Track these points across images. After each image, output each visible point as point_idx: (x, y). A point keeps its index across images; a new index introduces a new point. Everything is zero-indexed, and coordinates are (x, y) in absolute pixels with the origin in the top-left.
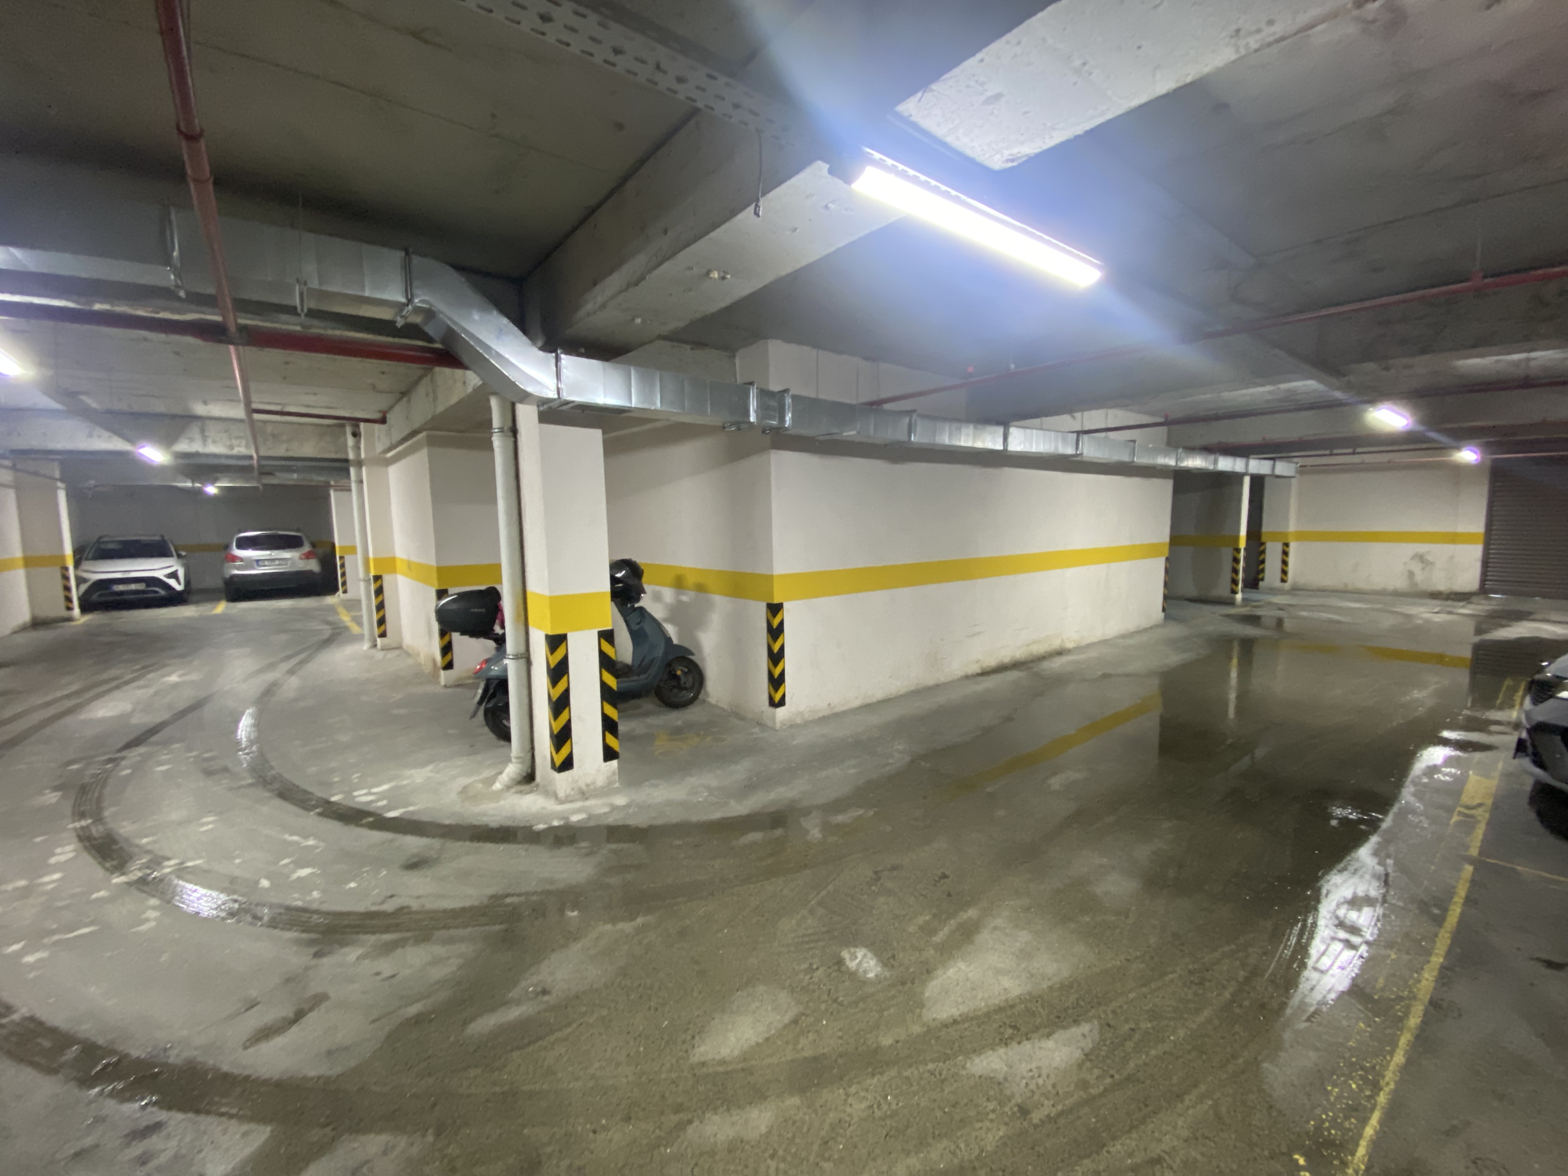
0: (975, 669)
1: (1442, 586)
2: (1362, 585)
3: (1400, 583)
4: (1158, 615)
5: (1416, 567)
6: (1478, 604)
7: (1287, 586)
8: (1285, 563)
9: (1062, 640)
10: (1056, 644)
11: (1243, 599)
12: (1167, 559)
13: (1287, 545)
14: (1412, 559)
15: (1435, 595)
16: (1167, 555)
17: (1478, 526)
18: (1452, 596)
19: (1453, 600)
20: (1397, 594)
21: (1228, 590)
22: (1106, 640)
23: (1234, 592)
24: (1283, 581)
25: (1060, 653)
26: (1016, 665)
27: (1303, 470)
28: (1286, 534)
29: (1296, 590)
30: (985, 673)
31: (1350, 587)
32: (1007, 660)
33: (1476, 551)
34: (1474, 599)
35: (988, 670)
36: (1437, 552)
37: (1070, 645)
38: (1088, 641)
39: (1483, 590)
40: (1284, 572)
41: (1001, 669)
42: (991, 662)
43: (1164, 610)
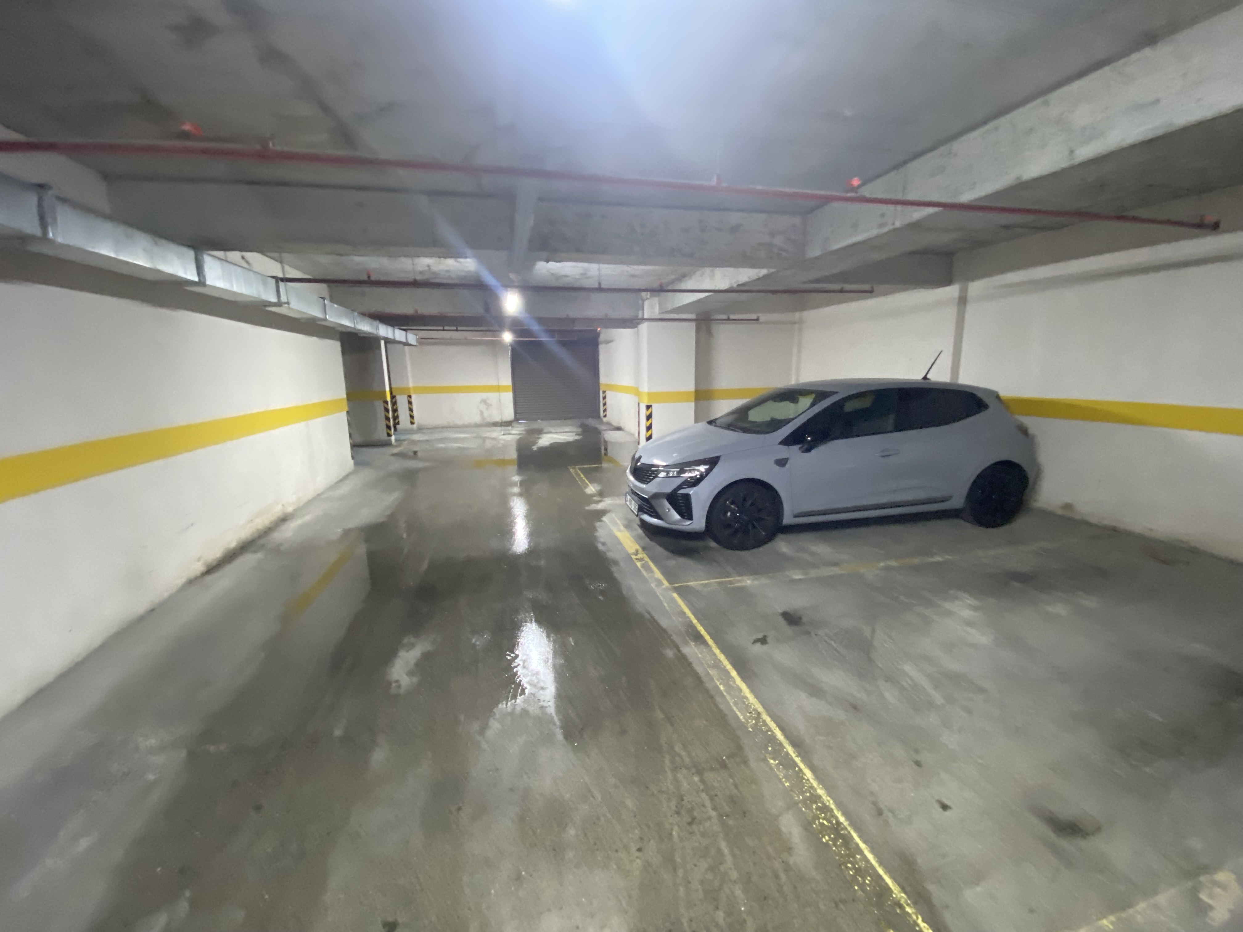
0: (199, 568)
1: (497, 419)
2: (459, 423)
3: (477, 419)
4: (350, 463)
5: (483, 407)
6: (518, 427)
7: (415, 426)
8: (411, 410)
9: (283, 505)
10: (277, 511)
11: (396, 440)
12: (348, 413)
13: (410, 397)
14: (481, 403)
15: (495, 424)
16: (347, 409)
17: (506, 380)
18: (503, 424)
19: (504, 426)
20: (477, 426)
21: (386, 434)
22: (318, 495)
23: (389, 435)
24: (412, 423)
25: (284, 519)
26: (245, 547)
27: (422, 342)
28: (408, 389)
29: (420, 429)
30: (211, 569)
31: (451, 425)
32: (233, 545)
33: (508, 397)
34: (514, 424)
35: (215, 563)
36: (492, 397)
37: (290, 509)
38: (305, 500)
39: (516, 419)
40: (412, 417)
41: (230, 557)
42: (215, 553)
43: (353, 458)
